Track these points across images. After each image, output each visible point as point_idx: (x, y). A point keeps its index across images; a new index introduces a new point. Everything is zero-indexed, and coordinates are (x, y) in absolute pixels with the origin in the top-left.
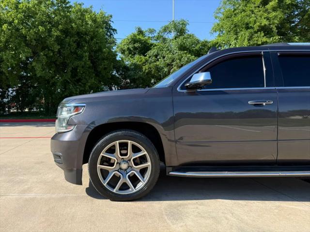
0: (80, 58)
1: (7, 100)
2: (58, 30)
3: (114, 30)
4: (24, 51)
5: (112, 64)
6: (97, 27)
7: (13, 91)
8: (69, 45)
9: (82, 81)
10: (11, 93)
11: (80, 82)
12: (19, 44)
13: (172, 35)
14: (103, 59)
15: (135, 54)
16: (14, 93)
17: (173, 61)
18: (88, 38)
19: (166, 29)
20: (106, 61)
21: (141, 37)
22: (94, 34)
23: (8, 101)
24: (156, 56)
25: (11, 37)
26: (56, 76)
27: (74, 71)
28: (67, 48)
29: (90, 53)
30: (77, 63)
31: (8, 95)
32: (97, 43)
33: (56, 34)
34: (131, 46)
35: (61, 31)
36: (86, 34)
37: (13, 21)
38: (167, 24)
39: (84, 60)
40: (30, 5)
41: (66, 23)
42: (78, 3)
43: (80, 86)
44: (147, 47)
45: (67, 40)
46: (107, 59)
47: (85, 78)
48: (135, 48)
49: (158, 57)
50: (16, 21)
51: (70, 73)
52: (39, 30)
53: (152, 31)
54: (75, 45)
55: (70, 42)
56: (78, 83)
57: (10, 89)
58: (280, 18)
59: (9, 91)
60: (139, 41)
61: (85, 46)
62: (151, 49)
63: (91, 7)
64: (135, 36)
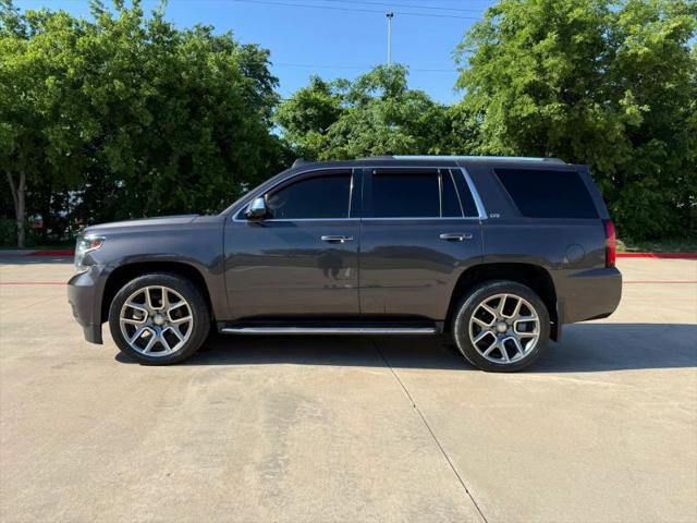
0: (196, 137)
1: (66, 213)
2: (152, 85)
3: (274, 80)
4: (87, 127)
5: (259, 148)
6: (229, 80)
7: (77, 196)
8: (175, 113)
9: (201, 180)
10: (74, 200)
11: (197, 182)
12: (80, 112)
13: (378, 93)
14: (241, 139)
15: (307, 129)
16: (80, 201)
17: (372, 145)
18: (211, 99)
19: (364, 82)
20: (246, 144)
21: (319, 96)
22: (223, 91)
23: (68, 216)
24: (345, 134)
25: (62, 100)
26: (151, 170)
27: (185, 162)
28: (170, 120)
29: (215, 128)
30: (189, 147)
31: (68, 205)
32: (229, 109)
33: (148, 93)
34: (299, 114)
35: (159, 87)
36: (208, 91)
37: (65, 70)
38: (367, 72)
39: (202, 141)
40: (98, 41)
41: (167, 73)
42: (202, 26)
43: (198, 189)
44: (331, 115)
45: (170, 103)
46: (248, 139)
47: (207, 175)
48: (307, 118)
49: (348, 136)
50: (71, 71)
51: (177, 166)
52: (114, 88)
53: (342, 84)
54: (185, 113)
55: (175, 107)
56: (193, 184)
57: (71, 193)
58: (564, 69)
59: (69, 197)
60: (315, 104)
61: (205, 116)
62: (337, 120)
63: (230, 33)
64: (306, 93)
